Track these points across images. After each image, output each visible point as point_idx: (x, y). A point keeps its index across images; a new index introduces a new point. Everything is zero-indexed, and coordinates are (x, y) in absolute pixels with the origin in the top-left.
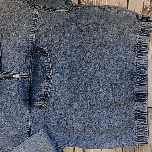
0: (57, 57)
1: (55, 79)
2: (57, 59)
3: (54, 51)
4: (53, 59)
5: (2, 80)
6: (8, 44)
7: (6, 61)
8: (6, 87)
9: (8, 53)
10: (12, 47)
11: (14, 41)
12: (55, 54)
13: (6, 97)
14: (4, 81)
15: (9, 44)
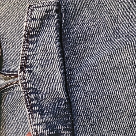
0: (117, 15)
1: (123, 66)
2: (118, 19)
3: (109, 2)
4: (109, 22)
5: (7, 90)
6: (8, 12)
7: (9, 48)
8: (18, 105)
9: (11, 31)
10: (17, 17)
11: (19, 3)
12: (111, 10)
13: (21, 127)
14: (12, 93)
15: (11, 11)
